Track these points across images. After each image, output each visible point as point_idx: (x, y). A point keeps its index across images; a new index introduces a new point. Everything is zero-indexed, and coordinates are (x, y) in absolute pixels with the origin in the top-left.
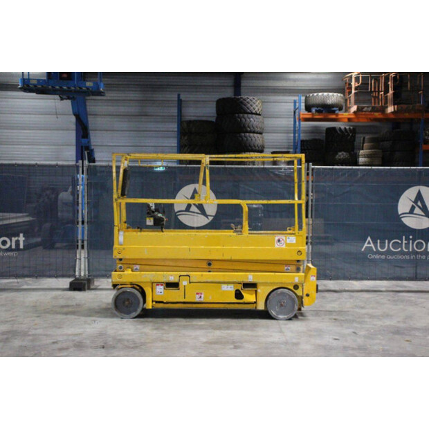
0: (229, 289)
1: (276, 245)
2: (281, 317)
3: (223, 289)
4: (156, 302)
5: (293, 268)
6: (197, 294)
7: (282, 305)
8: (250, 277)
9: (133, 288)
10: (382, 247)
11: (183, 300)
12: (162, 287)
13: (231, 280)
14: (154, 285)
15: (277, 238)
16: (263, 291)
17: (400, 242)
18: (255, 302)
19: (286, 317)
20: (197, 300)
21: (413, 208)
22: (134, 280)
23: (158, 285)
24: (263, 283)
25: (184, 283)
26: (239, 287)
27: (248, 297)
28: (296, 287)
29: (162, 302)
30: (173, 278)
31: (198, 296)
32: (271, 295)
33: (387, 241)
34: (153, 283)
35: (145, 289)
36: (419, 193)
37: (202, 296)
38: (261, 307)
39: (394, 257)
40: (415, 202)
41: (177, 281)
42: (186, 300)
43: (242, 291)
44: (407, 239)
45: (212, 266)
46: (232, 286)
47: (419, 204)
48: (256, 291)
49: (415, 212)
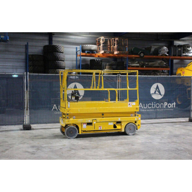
0: (111, 124)
1: (128, 106)
2: (130, 134)
3: (109, 124)
4: (83, 131)
5: (133, 115)
6: (99, 127)
7: (130, 129)
8: (119, 119)
9: (74, 126)
10: (145, 106)
11: (94, 130)
12: (85, 125)
13: (112, 121)
14: (82, 124)
15: (128, 103)
16: (124, 125)
17: (151, 104)
18: (121, 129)
19: (132, 134)
20: (99, 129)
21: (155, 92)
22: (74, 122)
23: (84, 124)
24: (123, 121)
25: (94, 123)
26: (115, 123)
27: (118, 127)
28: (136, 122)
29: (85, 131)
30: (90, 121)
31: (100, 128)
32: (127, 126)
33: (147, 104)
34: (81, 123)
35: (79, 126)
36: (157, 86)
37: (101, 128)
38: (123, 131)
39: (149, 110)
40: (156, 89)
41: (91, 122)
42: (95, 130)
43: (116, 125)
44: (154, 103)
45: (104, 115)
46: (112, 123)
47: (157, 90)
48: (121, 125)
49: (156, 93)
